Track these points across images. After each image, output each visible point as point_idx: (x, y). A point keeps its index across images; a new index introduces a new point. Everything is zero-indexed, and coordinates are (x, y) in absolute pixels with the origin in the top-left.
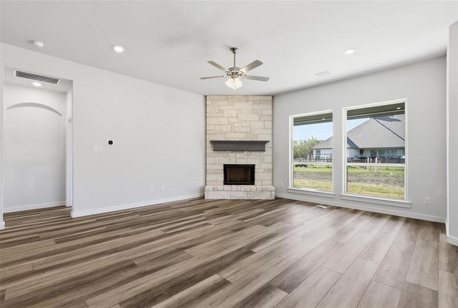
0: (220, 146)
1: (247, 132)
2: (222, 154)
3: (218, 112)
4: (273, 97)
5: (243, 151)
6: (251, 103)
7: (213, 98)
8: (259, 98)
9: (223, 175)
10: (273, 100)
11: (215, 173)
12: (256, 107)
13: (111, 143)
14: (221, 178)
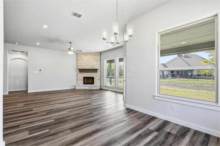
0: (81, 71)
1: (91, 66)
2: (83, 74)
3: (81, 58)
4: (100, 53)
5: (90, 72)
6: (92, 56)
7: (79, 54)
8: (95, 54)
9: (83, 81)
10: (100, 54)
11: (80, 80)
12: (94, 57)
13: (40, 70)
14: (82, 82)
